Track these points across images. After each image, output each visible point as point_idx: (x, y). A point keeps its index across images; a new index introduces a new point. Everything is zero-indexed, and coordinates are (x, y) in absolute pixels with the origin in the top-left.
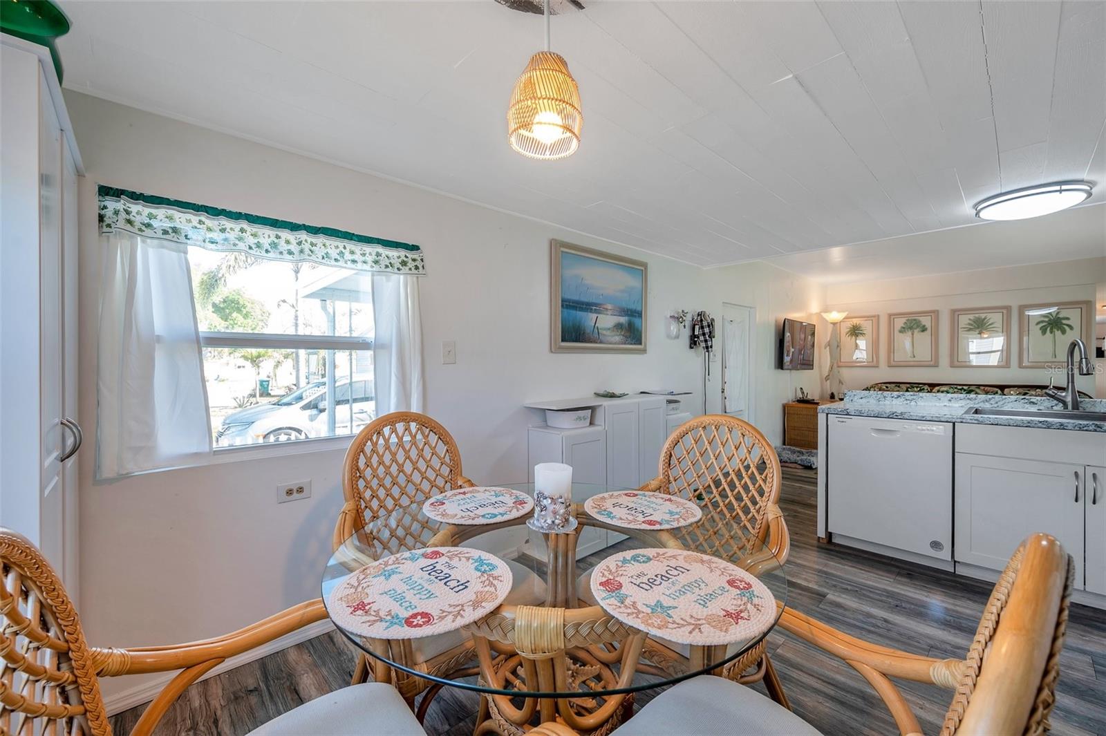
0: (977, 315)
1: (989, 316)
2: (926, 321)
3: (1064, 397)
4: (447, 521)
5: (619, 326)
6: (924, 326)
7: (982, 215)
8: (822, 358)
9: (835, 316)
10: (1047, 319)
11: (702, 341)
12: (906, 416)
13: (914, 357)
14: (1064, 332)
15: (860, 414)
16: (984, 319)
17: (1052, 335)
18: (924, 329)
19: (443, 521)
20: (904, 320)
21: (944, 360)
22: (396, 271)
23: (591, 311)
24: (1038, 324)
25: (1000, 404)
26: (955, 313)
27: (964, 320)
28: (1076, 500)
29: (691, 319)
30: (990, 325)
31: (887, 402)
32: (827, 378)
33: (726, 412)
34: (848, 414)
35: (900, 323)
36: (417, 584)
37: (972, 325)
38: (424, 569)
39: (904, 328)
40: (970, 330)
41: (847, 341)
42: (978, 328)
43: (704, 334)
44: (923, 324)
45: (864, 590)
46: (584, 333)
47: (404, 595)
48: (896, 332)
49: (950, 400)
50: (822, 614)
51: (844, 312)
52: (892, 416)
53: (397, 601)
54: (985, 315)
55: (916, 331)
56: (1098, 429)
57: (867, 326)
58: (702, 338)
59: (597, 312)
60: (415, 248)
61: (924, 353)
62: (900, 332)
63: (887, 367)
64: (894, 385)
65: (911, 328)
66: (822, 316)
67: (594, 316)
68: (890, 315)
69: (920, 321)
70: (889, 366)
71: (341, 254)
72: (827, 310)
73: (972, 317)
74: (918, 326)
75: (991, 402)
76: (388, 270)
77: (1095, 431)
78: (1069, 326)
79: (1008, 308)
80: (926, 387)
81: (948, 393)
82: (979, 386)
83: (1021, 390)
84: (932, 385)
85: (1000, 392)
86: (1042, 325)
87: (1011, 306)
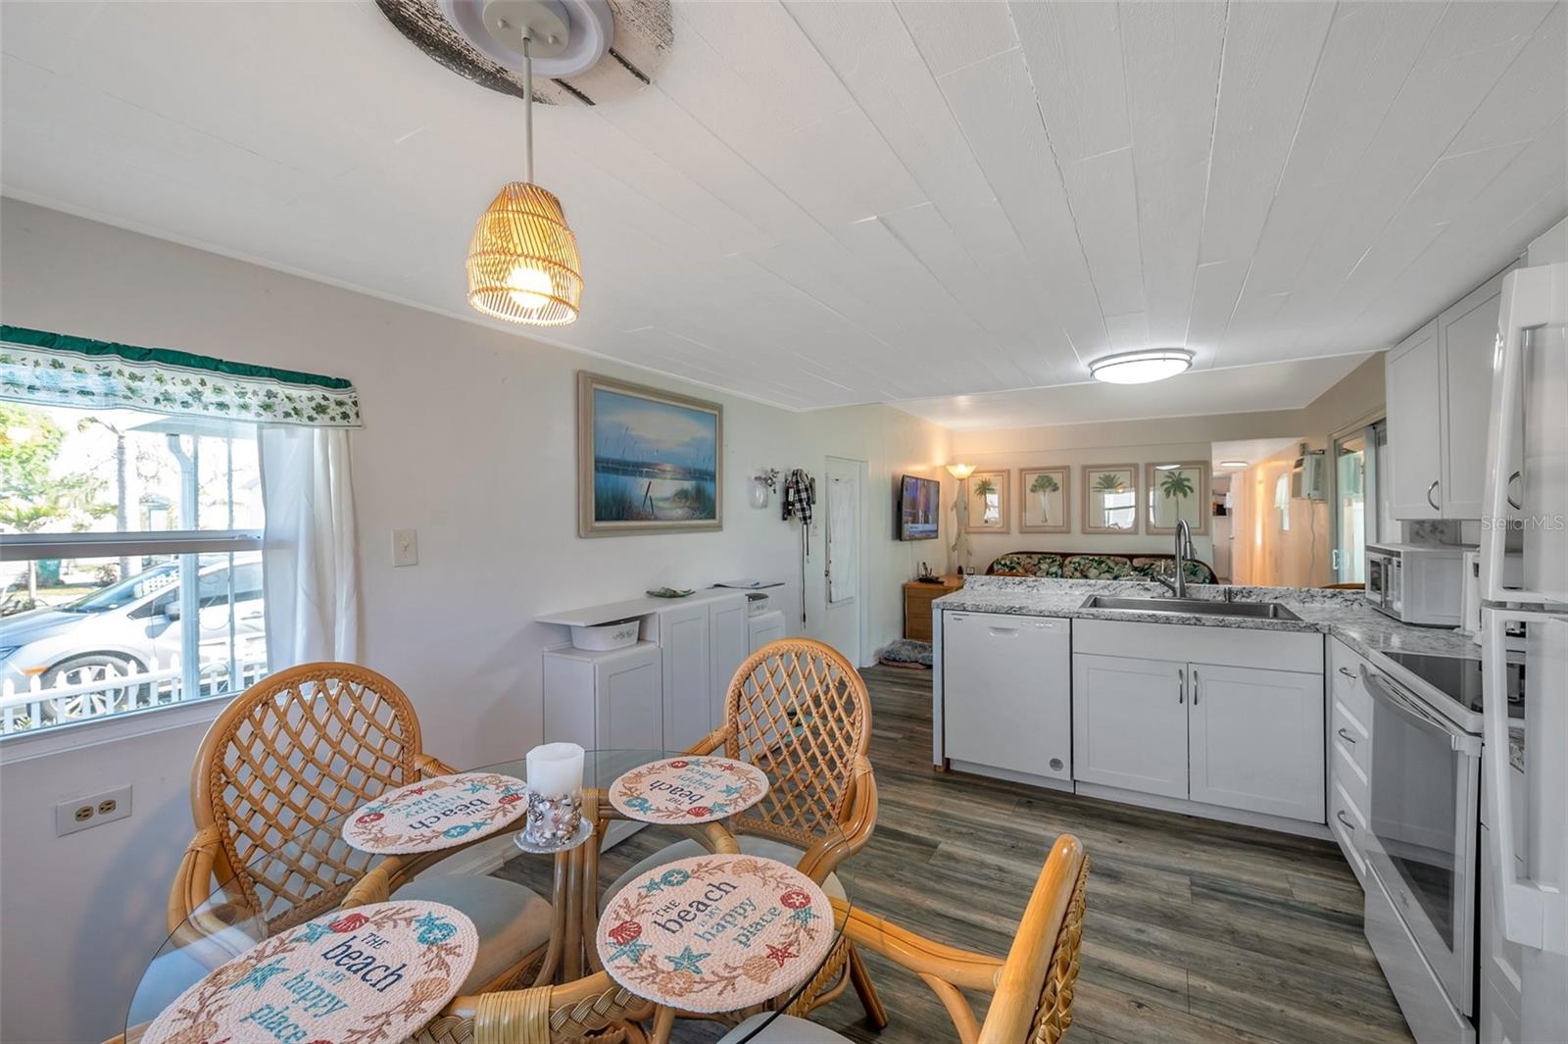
0: (1107, 474)
1: (1119, 474)
2: (1057, 478)
3: (1174, 583)
4: (383, 851)
5: (682, 495)
6: (1056, 484)
7: (1096, 374)
8: (948, 522)
9: (962, 470)
10: (1170, 480)
11: (798, 510)
12: (1024, 611)
13: (1046, 521)
14: (1185, 495)
15: (977, 610)
16: (1115, 477)
17: (1175, 498)
18: (1055, 489)
19: (377, 851)
20: (1035, 477)
21: (1076, 525)
22: (305, 421)
23: (641, 474)
24: (1162, 484)
25: (1118, 590)
26: (1086, 470)
27: (1095, 478)
28: (1181, 702)
29: (784, 480)
30: (1121, 481)
31: (1009, 590)
32: (954, 548)
33: (831, 601)
34: (965, 610)
35: (1031, 479)
36: (313, 987)
37: (1100, 484)
38: (329, 956)
39: (1035, 486)
40: (1102, 487)
41: (975, 499)
42: (1110, 485)
43: (800, 501)
44: (1055, 481)
45: (980, 830)
46: (630, 508)
47: (285, 1013)
48: (1028, 491)
49: (1071, 587)
50: (931, 872)
51: (972, 465)
52: (1011, 611)
53: (272, 1029)
54: (1114, 472)
55: (1047, 490)
56: (1198, 623)
57: (997, 483)
58: (798, 506)
59: (649, 475)
60: (341, 384)
61: (1056, 519)
62: (1033, 491)
63: (1018, 534)
64: (1025, 556)
65: (1043, 487)
66: (947, 470)
67: (645, 481)
68: (1021, 470)
69: (1051, 479)
70: (1020, 533)
71: (197, 395)
72: (953, 462)
73: (1101, 474)
74: (1050, 484)
75: (1110, 588)
76: (289, 420)
77: (1195, 624)
78: (1190, 488)
79: (1136, 466)
80: (1058, 558)
81: (1079, 565)
82: (1109, 556)
83: (1148, 561)
84: (1065, 556)
85: (1128, 562)
86: (1166, 486)
87: (1138, 464)
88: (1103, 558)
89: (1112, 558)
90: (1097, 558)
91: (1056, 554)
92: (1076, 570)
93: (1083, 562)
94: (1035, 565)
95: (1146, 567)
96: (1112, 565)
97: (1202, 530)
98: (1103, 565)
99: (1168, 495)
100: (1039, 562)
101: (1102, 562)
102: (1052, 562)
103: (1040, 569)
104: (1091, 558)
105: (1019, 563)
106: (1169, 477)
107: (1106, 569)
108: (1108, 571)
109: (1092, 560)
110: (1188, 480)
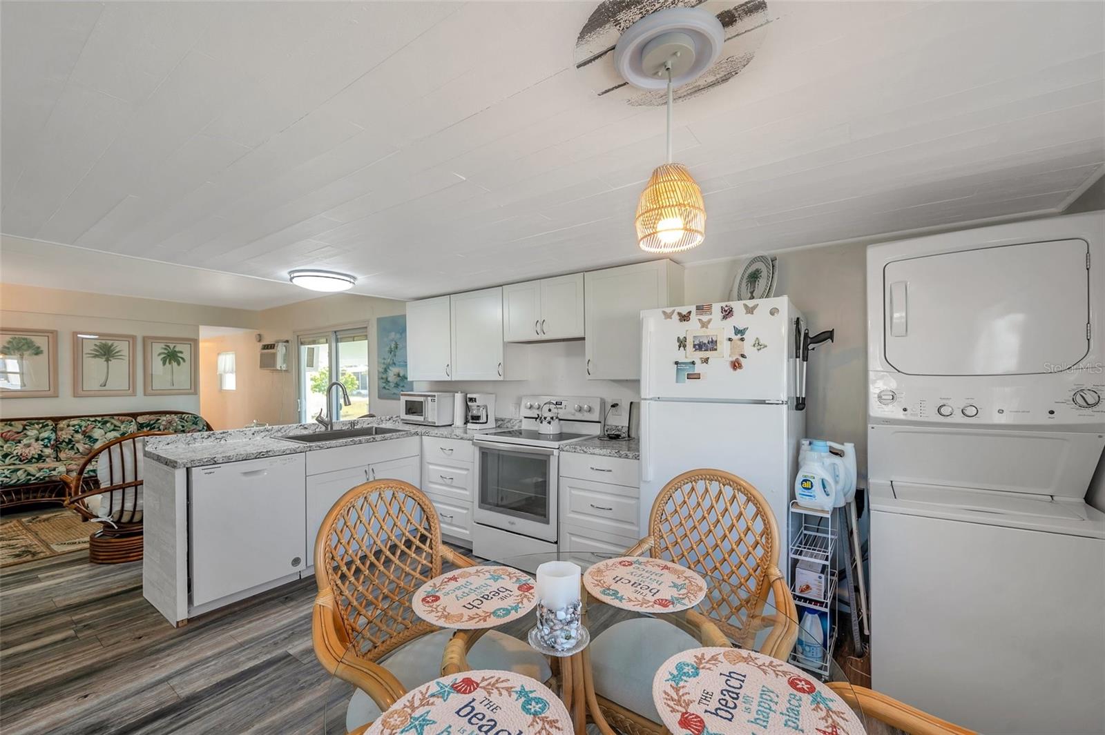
0: (104, 342)
1: (116, 343)
2: (40, 341)
6: (38, 348)
10: (166, 352)
12: (270, 453)
13: (25, 386)
14: (179, 364)
16: (112, 345)
17: (170, 366)
18: (38, 352)
20: (8, 338)
21: (66, 389)
24: (159, 354)
27: (90, 345)
30: (117, 352)
34: (215, 463)
36: (760, 708)
37: (97, 351)
39: (8, 348)
40: (96, 356)
42: (105, 355)
44: (37, 345)
47: (785, 712)
52: (259, 456)
53: (798, 711)
54: (113, 341)
55: (26, 353)
65: (19, 349)
69: (32, 342)
73: (98, 342)
74: (29, 347)
78: (182, 358)
79: (134, 338)
80: (50, 422)
81: (81, 427)
82: (112, 416)
83: (153, 417)
84: (56, 420)
85: (134, 420)
86: (163, 356)
87: (136, 336)
88: (107, 418)
89: (116, 417)
90: (99, 419)
91: (47, 419)
92: (77, 432)
93: (83, 424)
94: (18, 433)
95: (152, 422)
96: (118, 423)
97: (193, 391)
98: (108, 425)
99: (164, 364)
100: (24, 429)
101: (106, 422)
102: (43, 427)
103: (26, 436)
104: (92, 419)
106: (165, 349)
107: (112, 427)
108: (114, 430)
109: (95, 421)
110: (181, 352)
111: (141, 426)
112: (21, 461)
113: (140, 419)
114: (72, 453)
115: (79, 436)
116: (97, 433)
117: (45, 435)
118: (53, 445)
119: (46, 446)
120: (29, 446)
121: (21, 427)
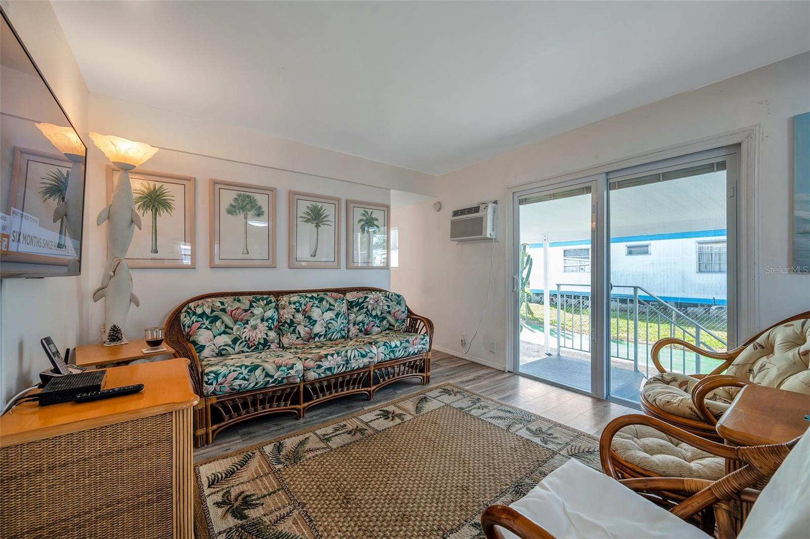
0: (314, 203)
1: (325, 206)
2: (262, 200)
6: (260, 207)
10: (365, 218)
13: (248, 253)
16: (321, 208)
17: (367, 235)
18: (259, 212)
20: (233, 194)
21: (283, 258)
24: (359, 221)
26: (294, 196)
27: (303, 207)
30: (326, 217)
35: (228, 198)
37: (309, 215)
39: (234, 207)
40: (308, 221)
42: (315, 220)
44: (259, 204)
48: (223, 211)
54: (322, 204)
55: (250, 214)
57: (174, 193)
61: (260, 249)
62: (229, 212)
63: (210, 269)
65: (243, 208)
68: (213, 183)
69: (255, 200)
70: (211, 268)
73: (309, 204)
74: (252, 207)
78: (378, 227)
79: (339, 200)
80: (273, 298)
81: (301, 304)
82: (325, 291)
83: (360, 294)
84: (278, 294)
85: (344, 297)
86: (362, 223)
87: (341, 199)
88: (322, 295)
89: (329, 294)
90: (315, 295)
91: (270, 293)
92: (298, 311)
93: (302, 301)
94: (246, 311)
95: (361, 301)
96: (332, 302)
98: (324, 303)
99: (363, 232)
100: (251, 306)
101: (321, 299)
102: (267, 303)
103: (253, 314)
104: (309, 295)
105: (224, 310)
106: (364, 215)
107: (327, 306)
108: (329, 309)
109: (310, 298)
110: (377, 220)
111: (351, 305)
112: (249, 348)
113: (350, 297)
114: (294, 337)
115: (300, 317)
116: (316, 313)
117: (269, 314)
118: (276, 327)
119: (270, 329)
120: (255, 328)
121: (248, 303)
